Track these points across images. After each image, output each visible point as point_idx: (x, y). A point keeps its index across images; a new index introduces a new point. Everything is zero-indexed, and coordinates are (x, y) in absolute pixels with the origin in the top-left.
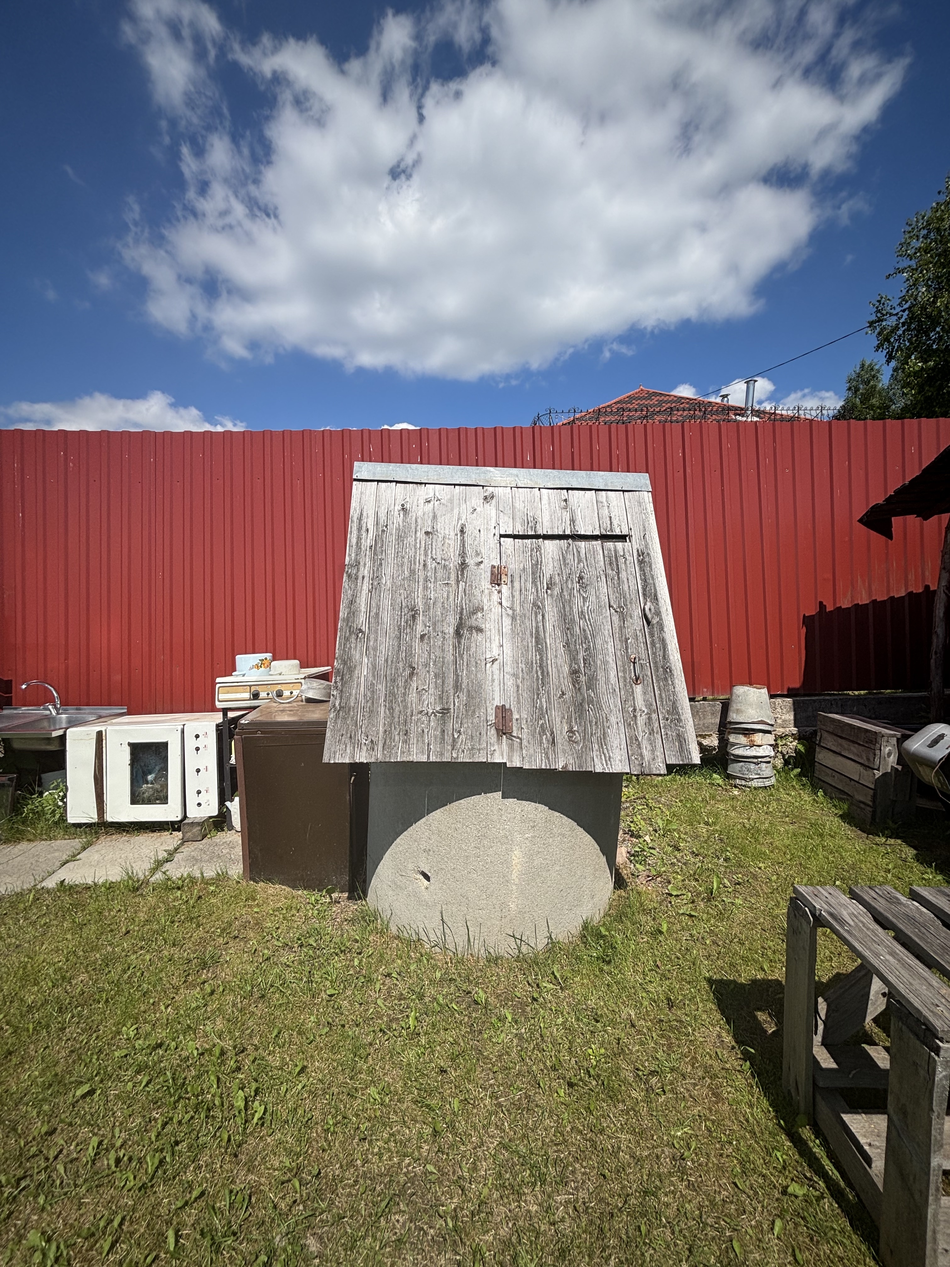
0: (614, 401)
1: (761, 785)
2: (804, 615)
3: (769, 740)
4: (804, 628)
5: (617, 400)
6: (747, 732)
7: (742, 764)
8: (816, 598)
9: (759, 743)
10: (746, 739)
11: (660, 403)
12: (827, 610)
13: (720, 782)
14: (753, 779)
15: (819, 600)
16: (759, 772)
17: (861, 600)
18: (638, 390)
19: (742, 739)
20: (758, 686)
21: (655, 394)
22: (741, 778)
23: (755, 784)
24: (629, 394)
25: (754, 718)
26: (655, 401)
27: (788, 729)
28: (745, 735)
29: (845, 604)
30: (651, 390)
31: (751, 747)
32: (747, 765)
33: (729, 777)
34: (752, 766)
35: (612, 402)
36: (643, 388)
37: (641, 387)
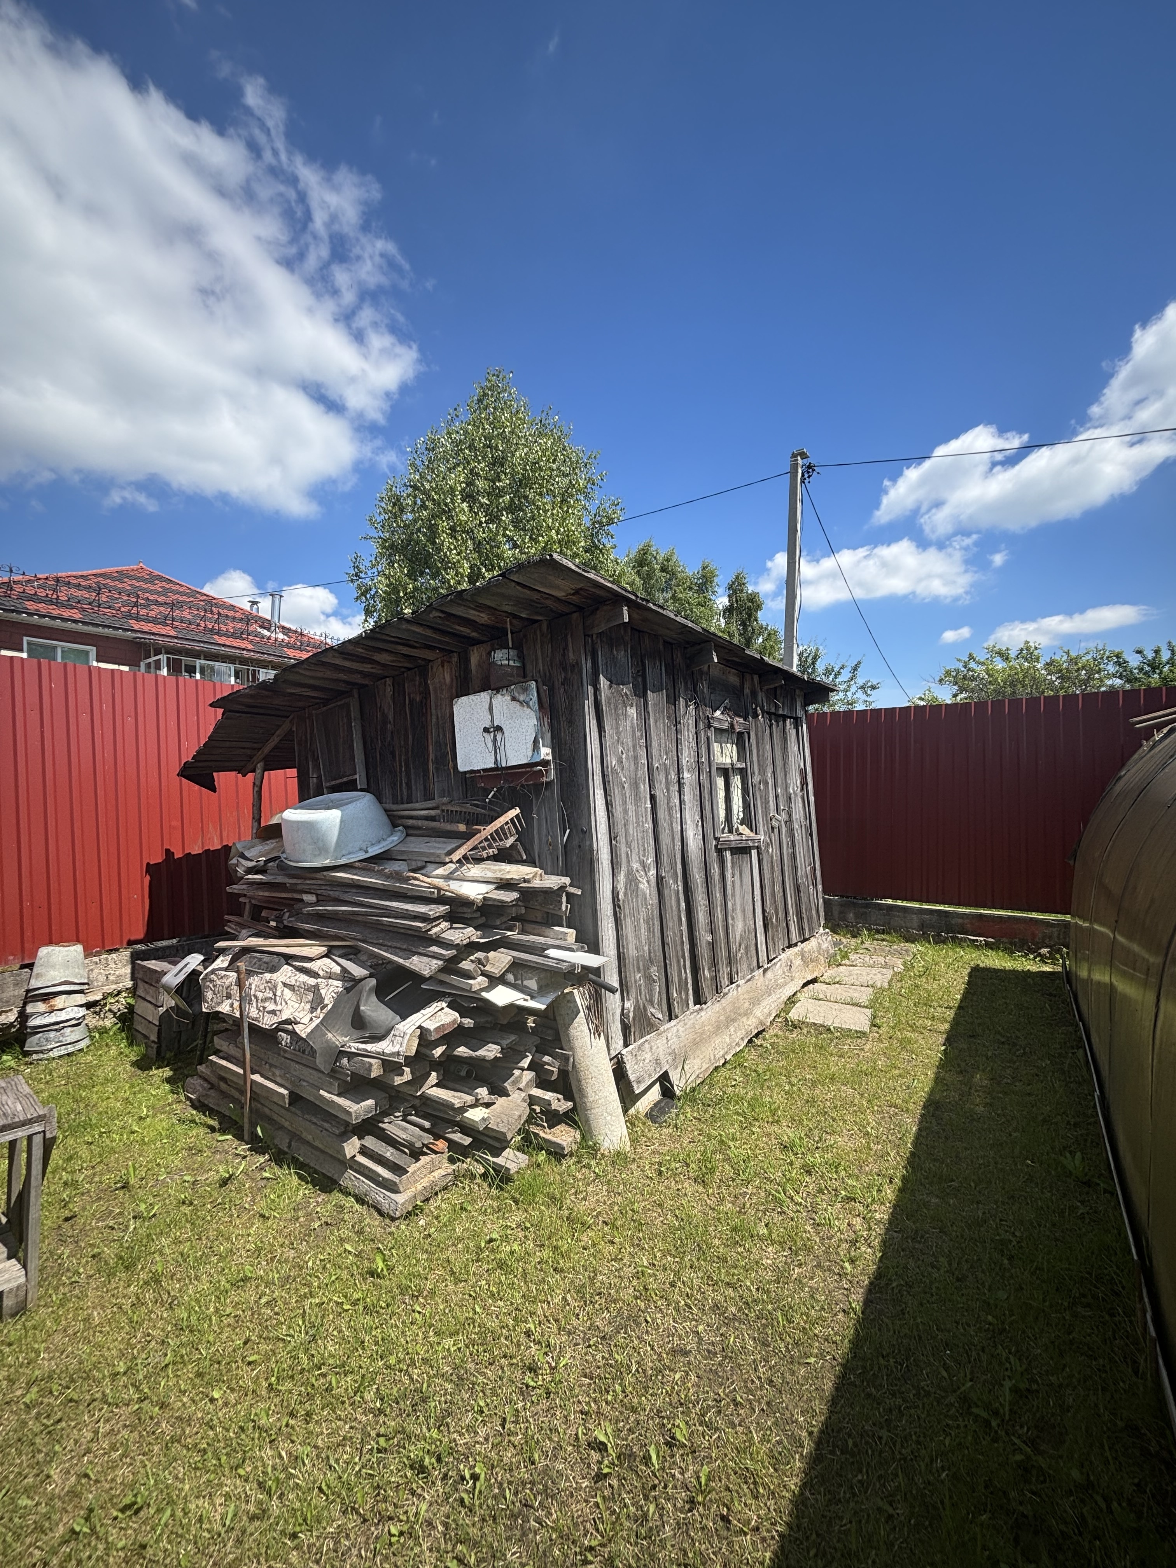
0: (95, 571)
1: (63, 1052)
2: (148, 864)
3: (75, 1001)
4: (148, 877)
5: (98, 571)
6: (46, 997)
7: (40, 1035)
8: (162, 845)
9: (61, 1007)
10: (44, 1005)
11: (165, 592)
12: (176, 857)
13: (12, 1064)
14: (52, 1049)
15: (166, 847)
16: (61, 1038)
17: (213, 845)
18: (136, 567)
19: (41, 1007)
20: (67, 944)
21: (161, 579)
22: (37, 1052)
23: (55, 1053)
24: (120, 569)
25: (56, 980)
26: (158, 586)
27: (121, 985)
28: (44, 1001)
29: (196, 850)
30: (157, 573)
31: (51, 1013)
32: (46, 1035)
33: (27, 1054)
34: (52, 1034)
35: (90, 572)
36: (144, 567)
37: (141, 565)
